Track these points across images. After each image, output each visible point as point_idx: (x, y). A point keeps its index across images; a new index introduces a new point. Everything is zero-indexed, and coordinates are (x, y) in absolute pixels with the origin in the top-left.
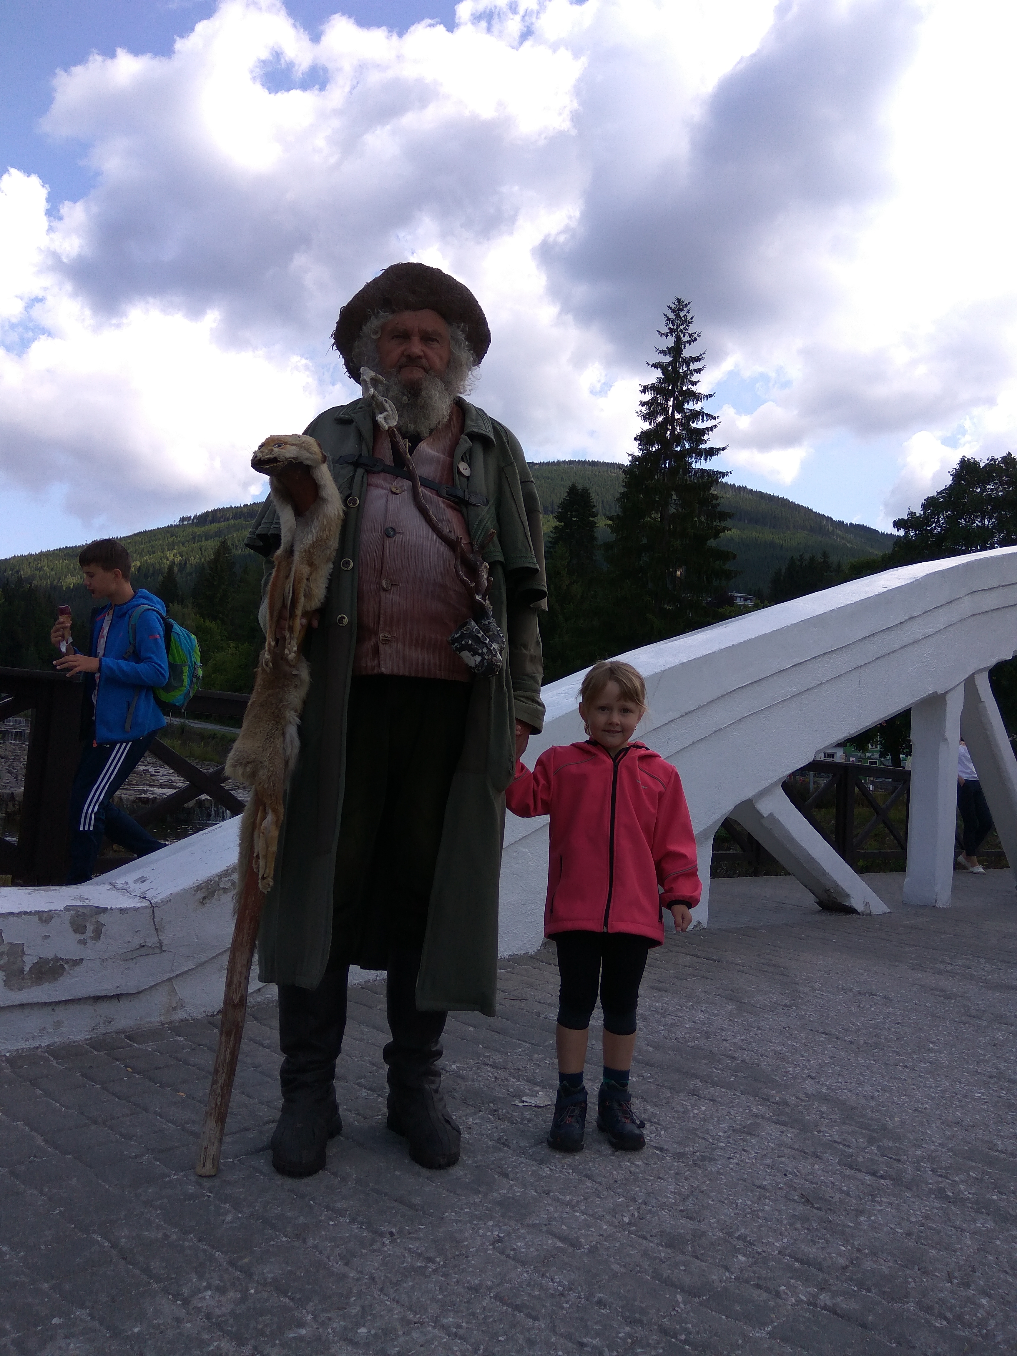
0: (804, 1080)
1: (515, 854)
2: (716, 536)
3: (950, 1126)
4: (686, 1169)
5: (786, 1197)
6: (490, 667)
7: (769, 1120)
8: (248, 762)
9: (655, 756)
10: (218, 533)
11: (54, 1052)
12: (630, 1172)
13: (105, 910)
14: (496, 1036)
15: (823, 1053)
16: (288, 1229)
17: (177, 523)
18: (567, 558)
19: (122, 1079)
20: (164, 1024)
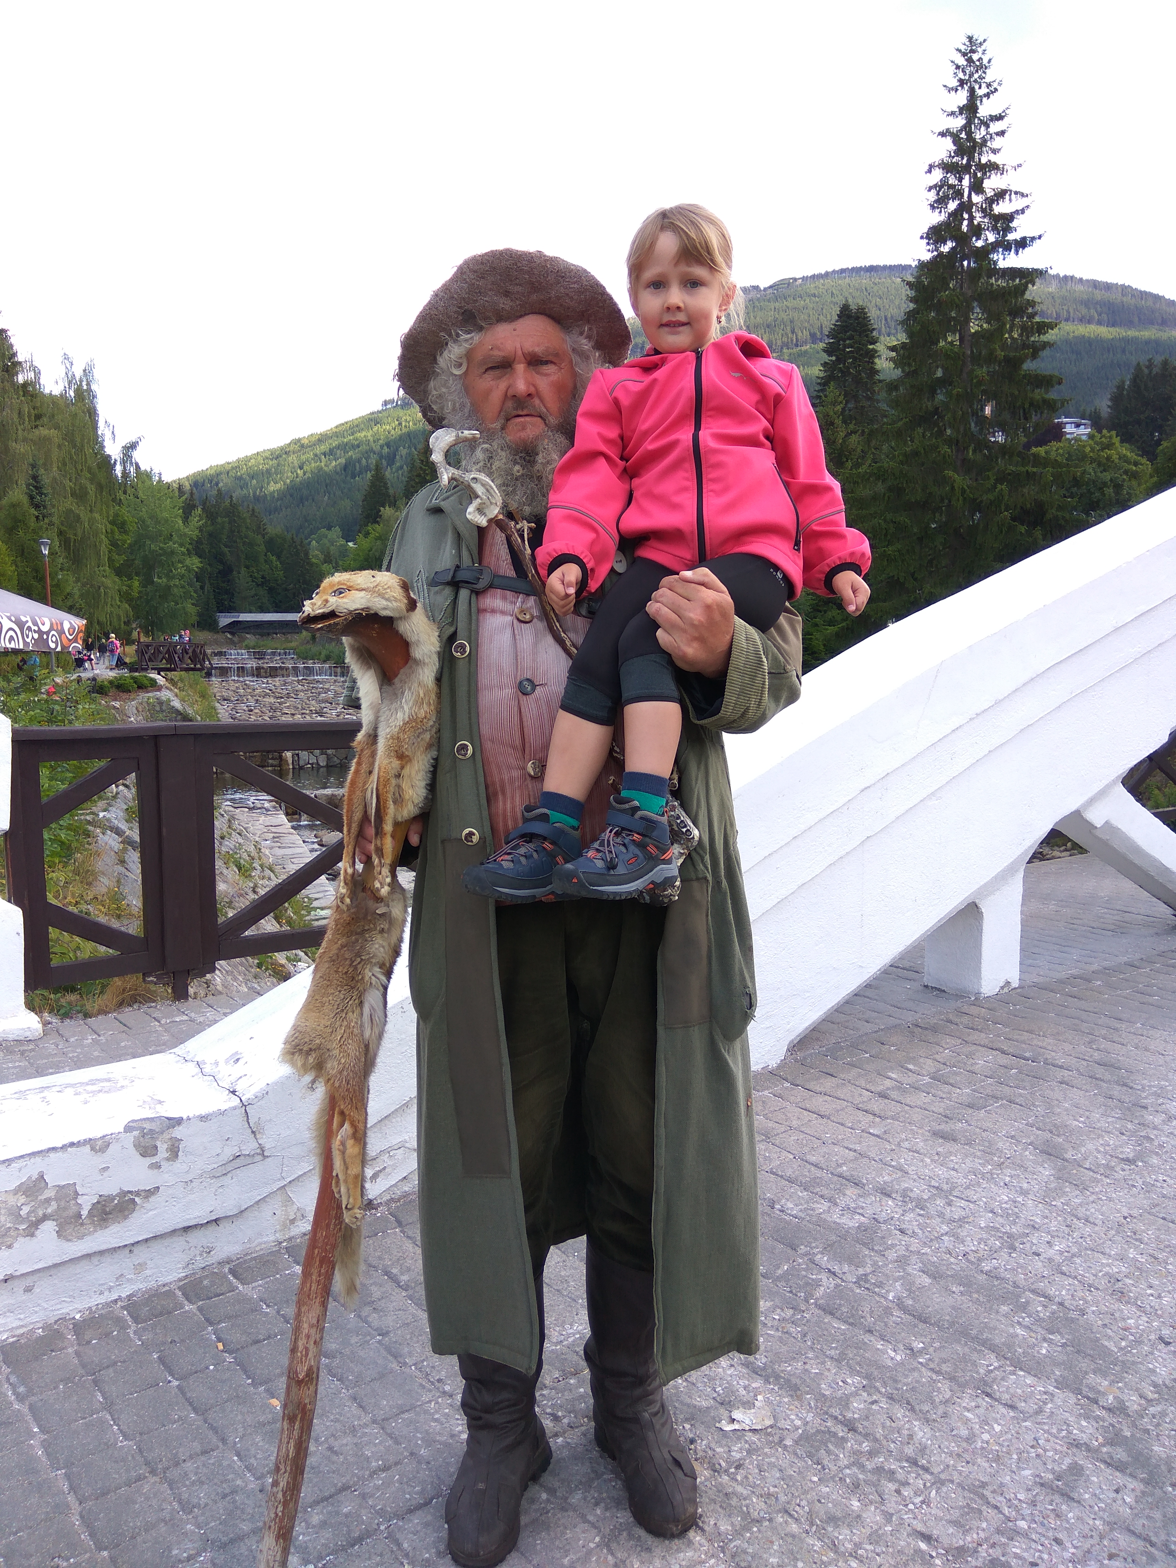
2: (1034, 356)
11: (134, 1306)
13: (179, 1121)
18: (841, 402)
19: (207, 1368)
20: (281, 1243)
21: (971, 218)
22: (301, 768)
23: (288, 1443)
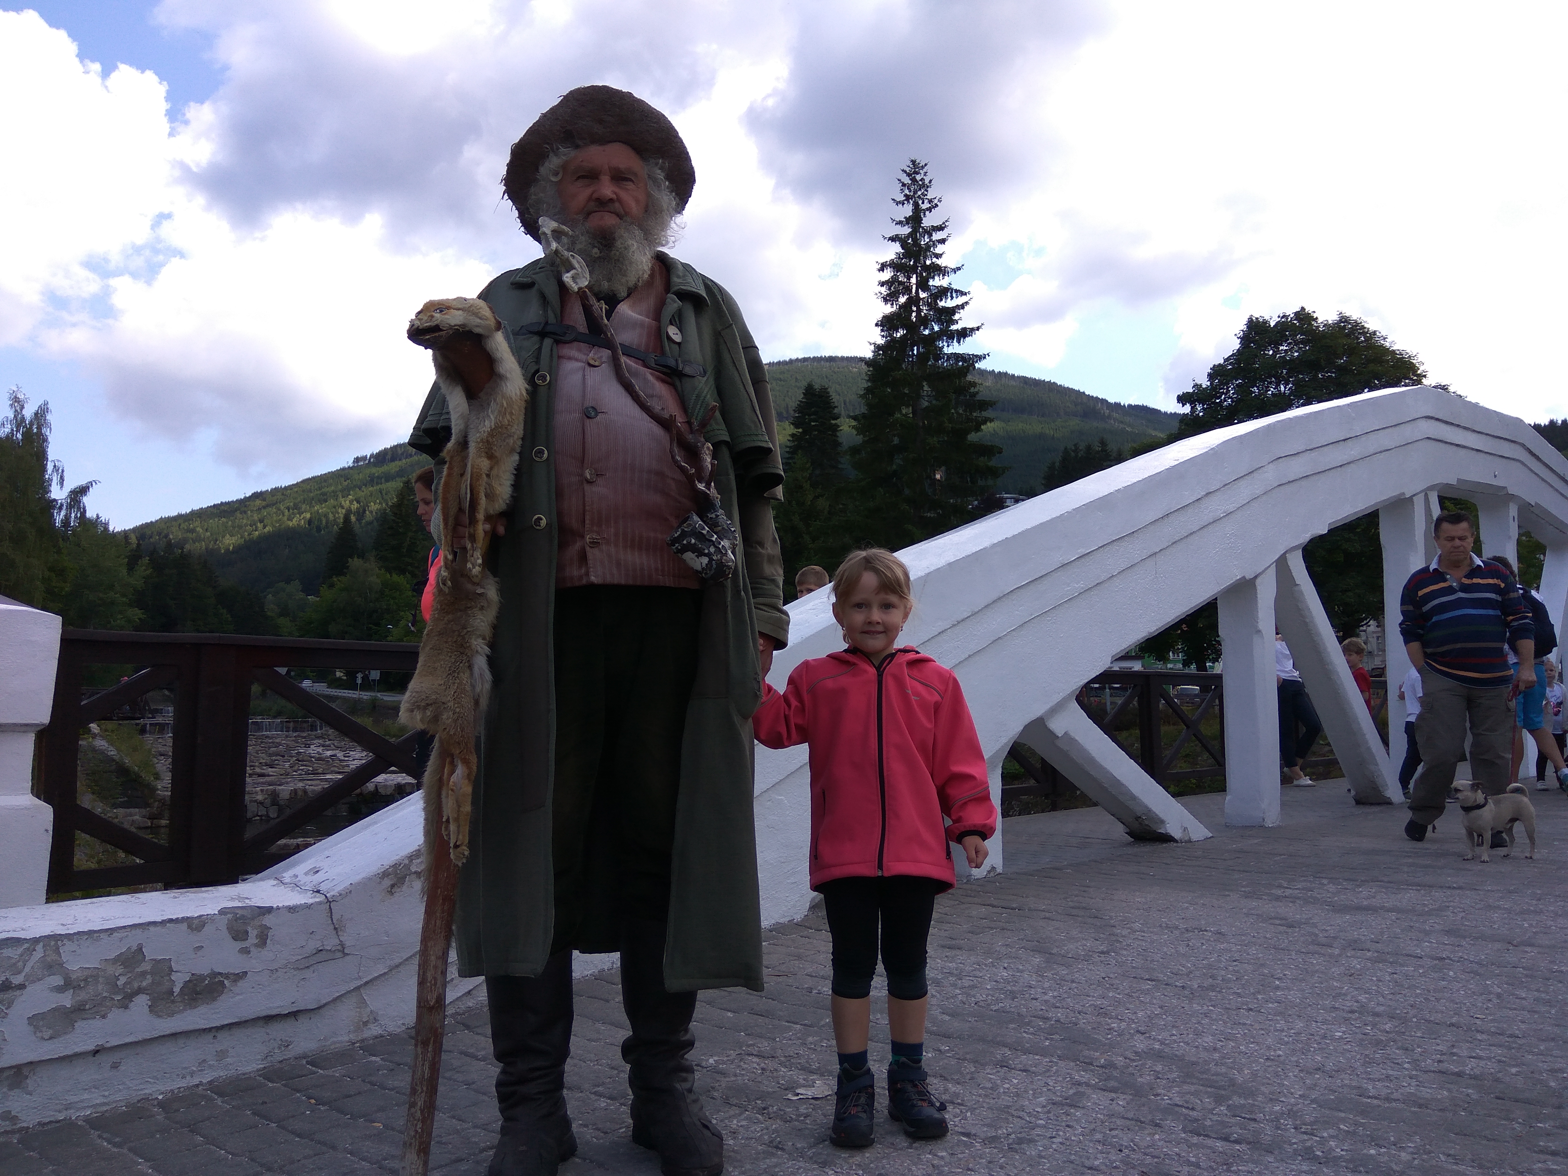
0: (1132, 1035)
1: (769, 803)
2: (978, 429)
3: (1311, 1073)
4: (1000, 1156)
6: (720, 569)
7: (1095, 1087)
8: (428, 705)
9: (926, 660)
10: (401, 473)
11: (218, 1088)
12: (933, 1166)
13: (269, 910)
14: (761, 1020)
15: (1151, 1003)
17: (351, 464)
18: (808, 469)
20: (355, 1043)
21: (919, 311)
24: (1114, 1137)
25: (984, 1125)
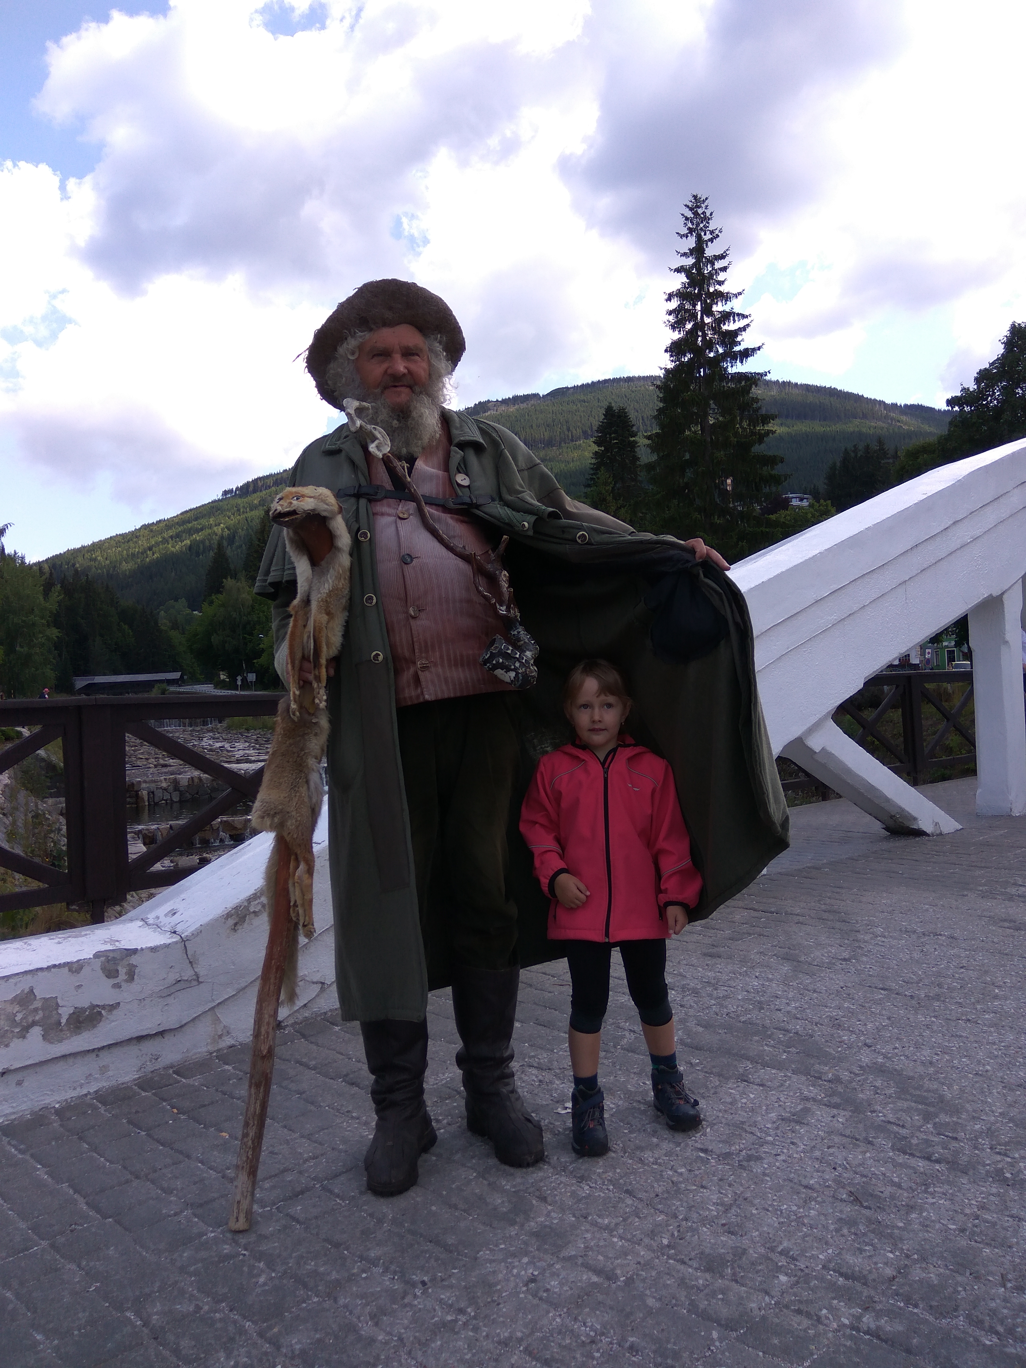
0: (860, 1048)
2: (761, 441)
3: (1011, 1089)
4: (731, 1173)
5: (834, 1197)
7: (820, 1103)
8: (276, 813)
10: (261, 503)
11: (103, 1097)
12: (673, 1182)
13: (135, 951)
15: (881, 1014)
16: (320, 1288)
17: (220, 497)
18: (611, 483)
19: (167, 1122)
20: (212, 1053)
21: (704, 335)
22: (156, 804)
23: (255, 1103)
24: (831, 1155)
25: (720, 1141)
